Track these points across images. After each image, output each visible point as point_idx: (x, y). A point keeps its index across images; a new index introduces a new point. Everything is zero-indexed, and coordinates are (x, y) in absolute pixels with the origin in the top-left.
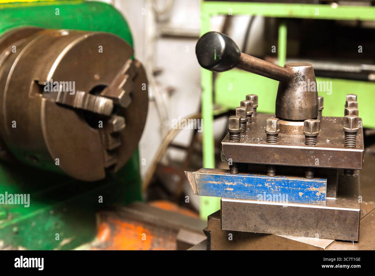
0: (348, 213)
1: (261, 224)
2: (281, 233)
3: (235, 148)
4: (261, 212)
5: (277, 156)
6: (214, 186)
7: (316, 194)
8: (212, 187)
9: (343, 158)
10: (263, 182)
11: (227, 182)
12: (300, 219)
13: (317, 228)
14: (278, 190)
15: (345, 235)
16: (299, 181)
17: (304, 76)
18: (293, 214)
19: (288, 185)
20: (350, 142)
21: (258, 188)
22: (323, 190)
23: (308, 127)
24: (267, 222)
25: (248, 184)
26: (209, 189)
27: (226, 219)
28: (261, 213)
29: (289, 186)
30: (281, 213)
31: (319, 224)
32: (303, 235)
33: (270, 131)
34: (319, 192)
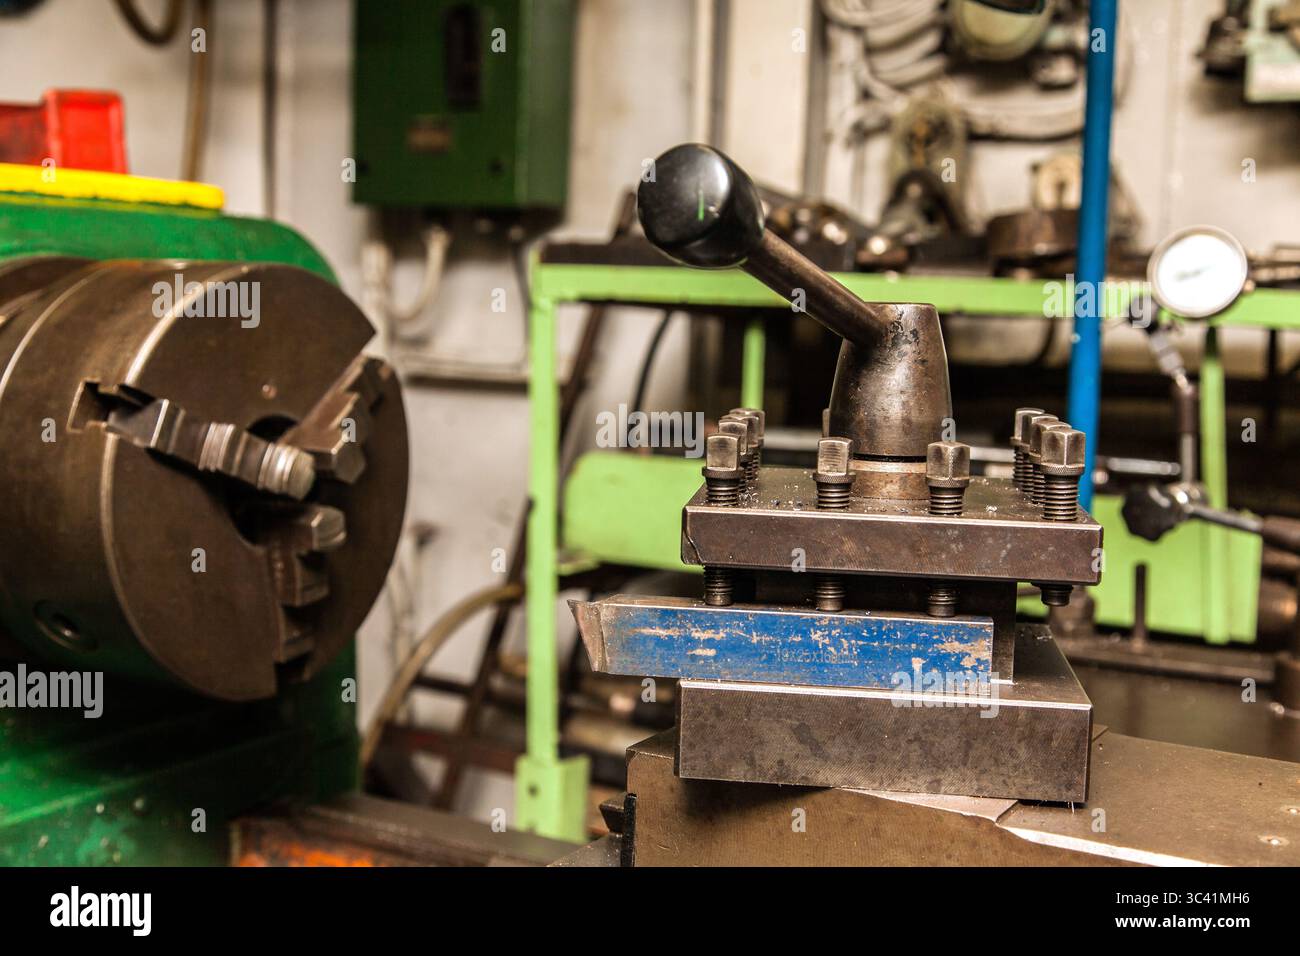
0: (1057, 718)
1: (797, 756)
2: (859, 784)
3: (726, 523)
4: (798, 720)
5: (849, 546)
6: (656, 644)
7: (962, 663)
8: (651, 645)
9: (1043, 549)
10: (805, 628)
11: (697, 631)
12: (917, 738)
13: (965, 764)
14: (850, 651)
15: (1047, 782)
16: (911, 622)
17: (915, 330)
18: (896, 722)
19: (879, 638)
20: (1060, 505)
21: (791, 646)
22: (983, 649)
23: (939, 461)
24: (817, 749)
25: (761, 635)
26: (642, 651)
27: (691, 744)
28: (797, 723)
29: (883, 640)
30: (859, 721)
31: (972, 753)
32: (923, 788)
33: (830, 474)
34: (970, 655)
